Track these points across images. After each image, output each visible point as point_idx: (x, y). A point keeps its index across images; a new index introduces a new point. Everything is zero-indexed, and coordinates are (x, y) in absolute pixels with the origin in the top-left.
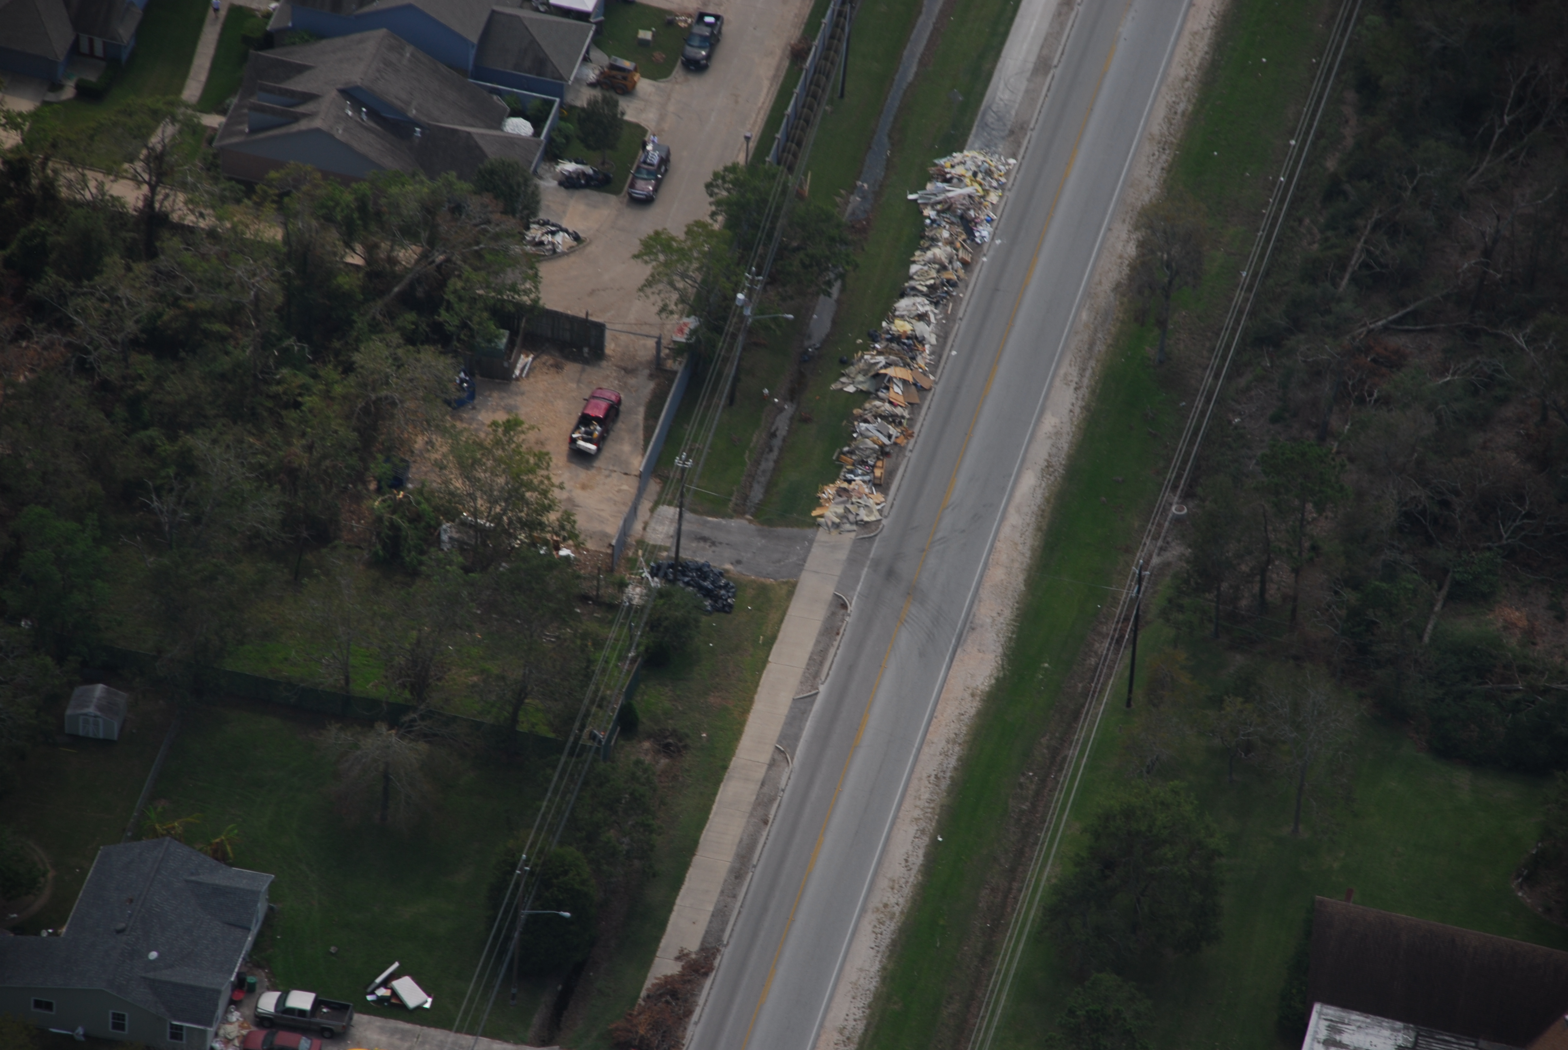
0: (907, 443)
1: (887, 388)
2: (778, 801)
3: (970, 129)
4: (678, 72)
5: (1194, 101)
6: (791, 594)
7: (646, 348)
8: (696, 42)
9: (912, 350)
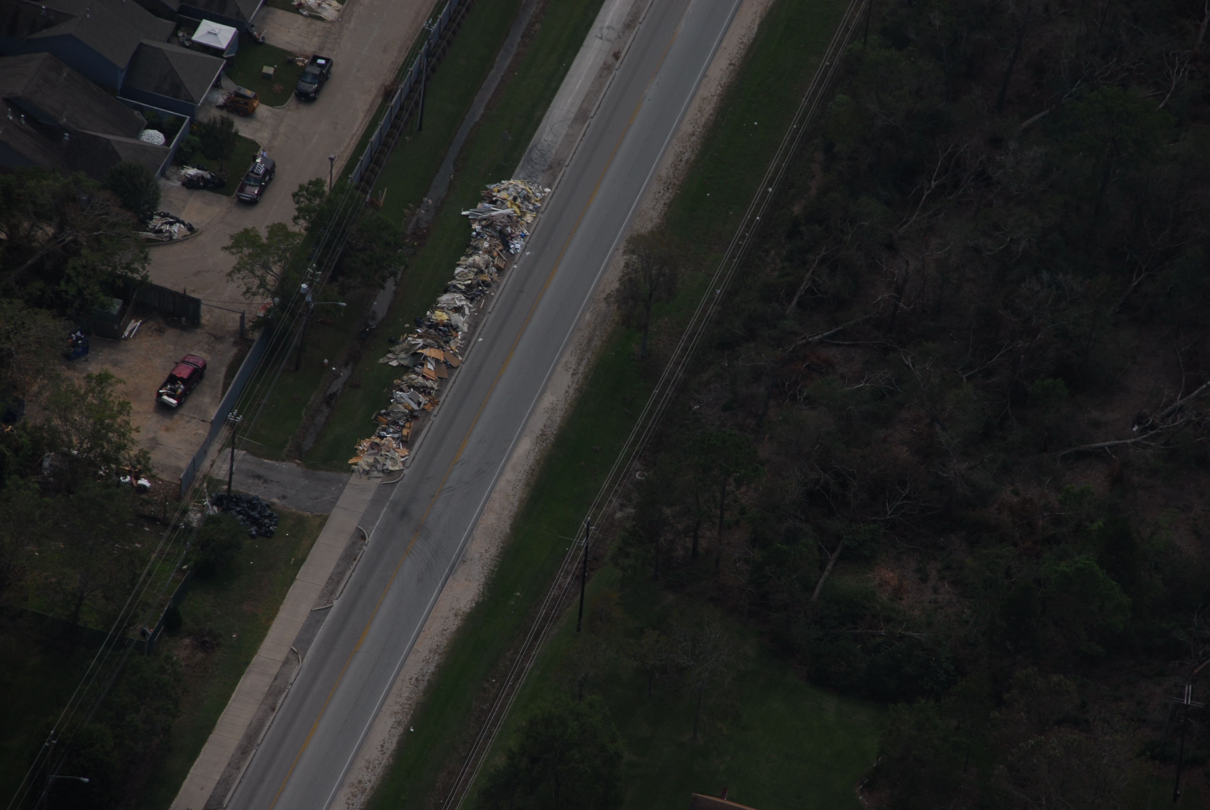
0: (433, 410)
1: (422, 365)
2: (286, 693)
3: (518, 162)
4: (292, 101)
5: (696, 152)
6: (322, 525)
7: (232, 322)
8: (309, 79)
9: (447, 336)
